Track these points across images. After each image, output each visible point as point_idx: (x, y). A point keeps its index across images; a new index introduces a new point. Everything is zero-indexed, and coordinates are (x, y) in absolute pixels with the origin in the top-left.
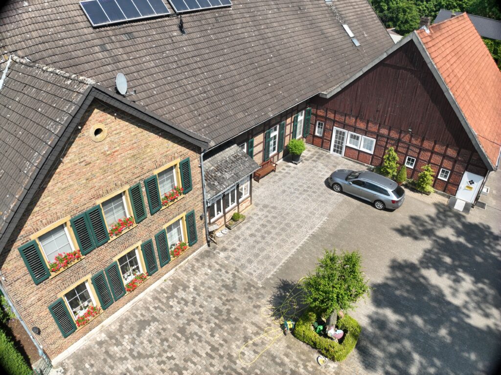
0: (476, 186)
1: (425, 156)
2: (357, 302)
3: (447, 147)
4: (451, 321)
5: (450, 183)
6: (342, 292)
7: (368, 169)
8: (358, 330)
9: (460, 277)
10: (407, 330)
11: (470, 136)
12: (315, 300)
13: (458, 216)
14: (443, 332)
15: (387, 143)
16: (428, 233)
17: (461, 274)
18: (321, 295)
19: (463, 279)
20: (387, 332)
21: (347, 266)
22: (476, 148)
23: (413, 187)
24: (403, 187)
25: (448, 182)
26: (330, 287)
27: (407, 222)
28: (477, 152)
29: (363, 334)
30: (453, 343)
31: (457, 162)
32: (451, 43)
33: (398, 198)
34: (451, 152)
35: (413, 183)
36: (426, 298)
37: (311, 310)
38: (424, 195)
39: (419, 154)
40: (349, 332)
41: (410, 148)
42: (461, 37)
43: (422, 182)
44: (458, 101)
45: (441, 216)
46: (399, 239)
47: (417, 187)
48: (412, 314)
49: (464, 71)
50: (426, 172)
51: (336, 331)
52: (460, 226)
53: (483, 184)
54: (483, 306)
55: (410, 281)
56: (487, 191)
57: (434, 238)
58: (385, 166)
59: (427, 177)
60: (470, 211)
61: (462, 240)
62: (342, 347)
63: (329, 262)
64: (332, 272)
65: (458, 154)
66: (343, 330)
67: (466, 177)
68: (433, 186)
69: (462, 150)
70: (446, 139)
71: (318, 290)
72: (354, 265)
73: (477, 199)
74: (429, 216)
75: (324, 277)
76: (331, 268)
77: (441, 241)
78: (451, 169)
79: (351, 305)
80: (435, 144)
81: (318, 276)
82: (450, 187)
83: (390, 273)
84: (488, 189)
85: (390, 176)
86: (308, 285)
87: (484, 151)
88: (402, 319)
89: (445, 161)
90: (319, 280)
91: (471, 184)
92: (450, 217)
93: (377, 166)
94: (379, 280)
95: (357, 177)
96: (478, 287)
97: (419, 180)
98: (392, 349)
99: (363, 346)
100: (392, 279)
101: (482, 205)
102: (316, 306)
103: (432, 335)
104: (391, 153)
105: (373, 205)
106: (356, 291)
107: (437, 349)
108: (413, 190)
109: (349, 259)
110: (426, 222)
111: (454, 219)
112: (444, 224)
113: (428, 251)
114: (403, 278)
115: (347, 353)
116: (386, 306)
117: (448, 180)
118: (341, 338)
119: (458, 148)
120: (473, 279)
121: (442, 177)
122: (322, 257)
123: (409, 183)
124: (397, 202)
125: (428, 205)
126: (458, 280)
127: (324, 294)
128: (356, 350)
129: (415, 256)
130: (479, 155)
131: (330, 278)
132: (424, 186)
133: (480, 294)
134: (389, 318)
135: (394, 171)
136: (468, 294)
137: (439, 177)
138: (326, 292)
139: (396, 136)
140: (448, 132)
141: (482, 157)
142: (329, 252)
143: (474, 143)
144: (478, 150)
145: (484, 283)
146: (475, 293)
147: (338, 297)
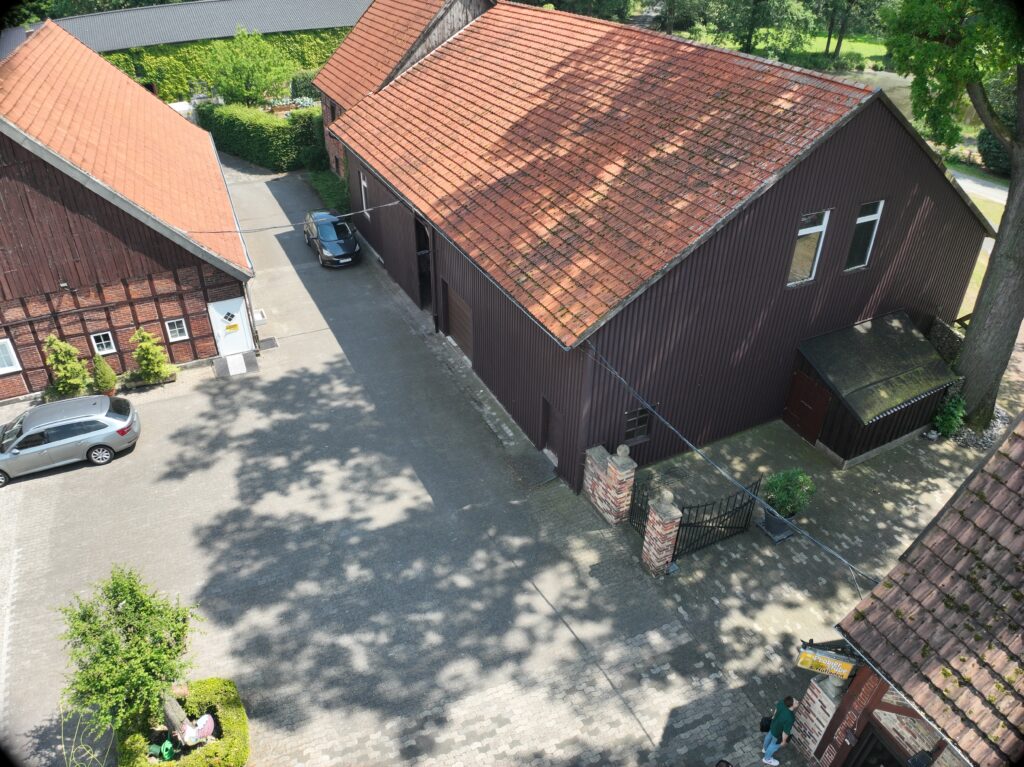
0: (241, 318)
1: (122, 316)
2: (189, 648)
3: (151, 279)
4: (352, 547)
5: (197, 338)
6: (148, 654)
7: (32, 404)
8: (230, 688)
9: (314, 472)
10: (303, 618)
11: (178, 241)
12: (114, 711)
13: (247, 383)
14: (353, 571)
15: (34, 332)
16: (219, 442)
17: (313, 468)
18: (116, 693)
19: (322, 473)
20: (277, 648)
21: (121, 604)
22: (200, 256)
23: (140, 383)
24: (121, 396)
25: (192, 340)
26: (121, 667)
27: (173, 450)
28: (205, 262)
29: (244, 687)
30: (378, 575)
31: (185, 297)
32: (47, 87)
33: (125, 420)
34: (164, 285)
35: (135, 378)
36: (291, 546)
37: (124, 733)
38: (166, 385)
39: (109, 319)
40: (218, 707)
41: (86, 317)
42: (59, 68)
43: (148, 365)
44: (119, 190)
45: (222, 401)
46: (178, 489)
47: (145, 379)
48: (291, 587)
49: (99, 131)
50: (144, 345)
51: (196, 725)
52: (260, 397)
53: (249, 309)
54: (376, 488)
55: (248, 541)
56: (263, 316)
57: (235, 444)
58: (60, 379)
59: (150, 351)
60: (259, 364)
61: (277, 415)
62: (227, 739)
63: (84, 626)
64: (103, 637)
65: (177, 282)
66: (207, 713)
67: (215, 311)
68: (173, 360)
69: (181, 272)
70: (140, 267)
71: (103, 690)
72: (132, 591)
73: (255, 338)
74: (202, 415)
75: (96, 660)
76: (97, 633)
77: (248, 442)
78: (181, 314)
79: (183, 661)
80: (126, 285)
81: (85, 667)
82: (200, 345)
83: (207, 555)
84: (262, 313)
85: (83, 390)
86: (81, 697)
87: (216, 255)
88: (281, 608)
89: (162, 306)
90: (91, 672)
91: (230, 320)
92: (235, 392)
93: (46, 388)
94: (200, 581)
95: (20, 433)
96: (350, 469)
97: (141, 366)
98: (305, 664)
99: (259, 705)
100: (219, 561)
101: (271, 343)
102: (125, 721)
103: (343, 589)
104: (54, 347)
105: (88, 462)
106: (173, 632)
107: (363, 603)
108: (142, 389)
109: (115, 591)
110: (203, 428)
111: (244, 393)
112: (235, 411)
113: (241, 473)
114: (235, 544)
115: (244, 739)
116: (242, 612)
117: (190, 334)
118: (215, 728)
119: (170, 273)
120: (335, 462)
121: (176, 336)
122: (65, 628)
123: (127, 381)
124: (129, 428)
125: (185, 397)
126: (315, 482)
127: (122, 687)
128: (254, 721)
129: (225, 496)
130: (212, 266)
131: (108, 650)
132: (156, 370)
133: (359, 475)
134: (261, 625)
135: (84, 378)
136: (343, 488)
137: (172, 340)
138: (121, 682)
139: (44, 309)
140: (136, 253)
141: (218, 265)
142: (70, 608)
143: (190, 249)
144: (205, 258)
145: (353, 456)
146: (354, 480)
147: (148, 670)
